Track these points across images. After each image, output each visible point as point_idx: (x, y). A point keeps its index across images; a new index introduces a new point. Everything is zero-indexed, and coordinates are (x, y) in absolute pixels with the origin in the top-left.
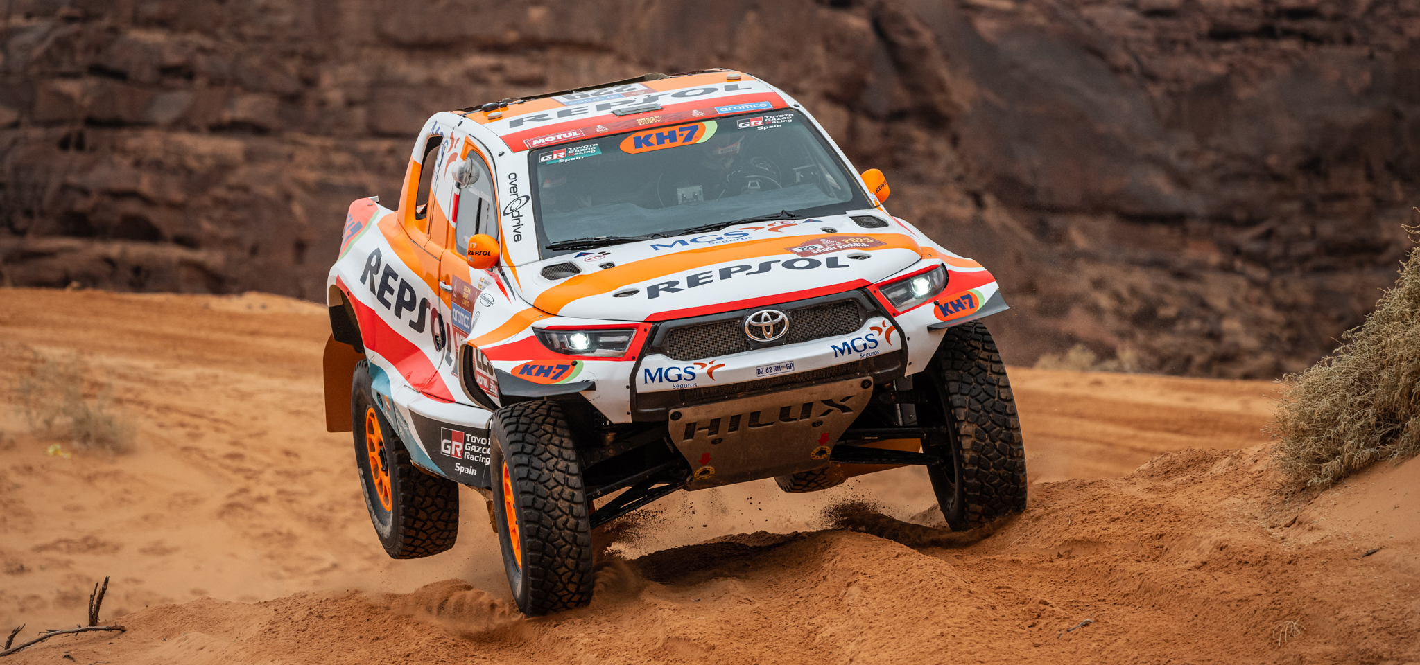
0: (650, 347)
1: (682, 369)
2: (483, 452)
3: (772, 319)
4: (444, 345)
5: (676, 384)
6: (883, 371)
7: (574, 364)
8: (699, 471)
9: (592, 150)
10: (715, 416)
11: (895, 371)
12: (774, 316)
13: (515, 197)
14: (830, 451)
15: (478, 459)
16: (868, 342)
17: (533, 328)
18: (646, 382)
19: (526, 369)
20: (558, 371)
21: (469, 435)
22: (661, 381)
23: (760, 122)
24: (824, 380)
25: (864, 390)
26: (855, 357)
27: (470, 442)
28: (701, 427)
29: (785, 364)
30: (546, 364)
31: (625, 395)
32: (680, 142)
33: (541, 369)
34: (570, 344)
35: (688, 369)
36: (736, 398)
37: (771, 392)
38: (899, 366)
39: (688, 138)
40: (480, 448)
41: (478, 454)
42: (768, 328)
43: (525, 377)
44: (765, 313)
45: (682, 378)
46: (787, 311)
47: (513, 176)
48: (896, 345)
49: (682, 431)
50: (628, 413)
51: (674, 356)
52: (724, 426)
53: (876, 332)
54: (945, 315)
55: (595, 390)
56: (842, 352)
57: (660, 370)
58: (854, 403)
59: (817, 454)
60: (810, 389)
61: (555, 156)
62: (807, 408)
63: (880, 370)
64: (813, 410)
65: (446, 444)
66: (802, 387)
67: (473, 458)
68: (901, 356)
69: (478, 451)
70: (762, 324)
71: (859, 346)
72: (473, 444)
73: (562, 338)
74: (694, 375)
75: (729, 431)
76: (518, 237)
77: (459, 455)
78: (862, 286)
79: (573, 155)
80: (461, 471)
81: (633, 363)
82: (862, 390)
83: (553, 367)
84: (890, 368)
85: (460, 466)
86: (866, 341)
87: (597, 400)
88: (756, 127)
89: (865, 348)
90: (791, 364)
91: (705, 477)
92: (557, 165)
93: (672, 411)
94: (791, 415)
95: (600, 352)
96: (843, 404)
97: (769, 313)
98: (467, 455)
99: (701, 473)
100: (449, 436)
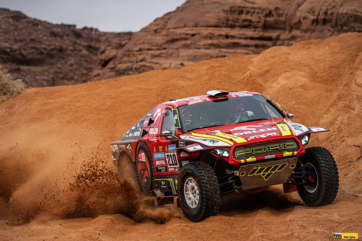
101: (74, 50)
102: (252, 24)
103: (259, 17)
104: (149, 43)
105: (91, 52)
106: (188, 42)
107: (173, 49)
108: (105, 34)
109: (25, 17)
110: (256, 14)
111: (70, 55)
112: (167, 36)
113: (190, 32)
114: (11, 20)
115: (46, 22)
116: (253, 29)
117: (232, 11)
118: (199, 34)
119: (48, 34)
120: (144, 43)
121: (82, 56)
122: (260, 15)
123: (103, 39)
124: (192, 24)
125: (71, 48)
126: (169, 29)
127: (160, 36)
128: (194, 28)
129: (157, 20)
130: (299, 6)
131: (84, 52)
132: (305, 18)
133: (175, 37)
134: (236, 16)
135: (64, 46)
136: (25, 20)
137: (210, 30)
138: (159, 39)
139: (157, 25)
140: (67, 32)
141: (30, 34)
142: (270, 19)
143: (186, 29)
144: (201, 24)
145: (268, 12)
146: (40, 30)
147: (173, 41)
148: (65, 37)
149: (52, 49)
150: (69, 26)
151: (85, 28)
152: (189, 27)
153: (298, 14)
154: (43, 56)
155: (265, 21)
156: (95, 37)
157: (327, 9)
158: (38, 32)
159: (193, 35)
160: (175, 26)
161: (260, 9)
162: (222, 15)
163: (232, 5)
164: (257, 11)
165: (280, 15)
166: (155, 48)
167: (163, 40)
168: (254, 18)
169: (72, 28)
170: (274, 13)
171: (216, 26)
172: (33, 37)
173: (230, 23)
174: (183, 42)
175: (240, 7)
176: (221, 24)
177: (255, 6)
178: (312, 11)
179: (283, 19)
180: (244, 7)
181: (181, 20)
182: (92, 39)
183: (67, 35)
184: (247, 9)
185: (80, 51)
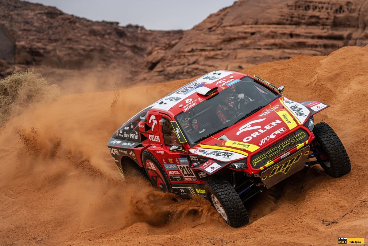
101: (117, 51)
102: (320, 21)
103: (328, 13)
104: (202, 43)
105: (136, 53)
106: (247, 42)
107: (230, 49)
108: (152, 32)
109: (61, 13)
110: (324, 10)
111: (112, 57)
112: (222, 34)
113: (249, 30)
114: (45, 17)
116: (321, 27)
117: (297, 6)
118: (259, 32)
119: (87, 33)
120: (196, 43)
121: (126, 58)
122: (329, 11)
123: (149, 38)
124: (251, 21)
125: (113, 49)
126: (225, 26)
127: (214, 34)
128: (254, 26)
129: (211, 16)
131: (129, 53)
133: (232, 36)
134: (301, 12)
135: (105, 46)
136: (60, 17)
137: (272, 28)
138: (214, 38)
140: (109, 31)
141: (66, 33)
142: (340, 15)
143: (245, 26)
144: (262, 21)
145: (338, 7)
146: (78, 28)
147: (230, 40)
148: (107, 36)
149: (92, 50)
150: (112, 23)
151: (130, 26)
152: (248, 24)
154: (82, 58)
155: (335, 18)
156: (140, 36)
158: (76, 31)
159: (253, 34)
160: (232, 23)
161: (329, 3)
162: (286, 11)
164: (325, 6)
165: (351, 11)
166: (209, 48)
167: (218, 39)
168: (323, 14)
169: (115, 26)
170: (345, 8)
171: (278, 24)
172: (70, 36)
173: (295, 19)
174: (241, 42)
175: (306, 1)
176: (285, 21)
179: (355, 15)
180: (311, 2)
181: (239, 16)
182: (137, 39)
183: (109, 34)
184: (315, 4)
185: (124, 52)
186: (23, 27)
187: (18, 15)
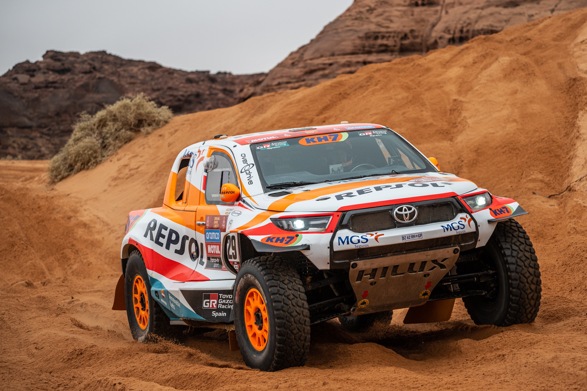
0: (341, 226)
1: (360, 237)
2: (230, 303)
3: (409, 210)
4: (198, 256)
5: (357, 245)
6: (465, 244)
7: (297, 236)
8: (361, 302)
9: (284, 144)
10: (375, 266)
11: (472, 244)
12: (410, 209)
13: (246, 164)
14: (430, 293)
15: (226, 307)
16: (460, 225)
17: (270, 219)
18: (339, 245)
19: (269, 239)
20: (288, 240)
21: (221, 295)
22: (348, 243)
23: (370, 133)
24: (434, 248)
25: (454, 254)
26: (453, 233)
27: (222, 298)
28: (366, 273)
29: (417, 235)
30: (281, 236)
31: (327, 252)
32: (330, 141)
33: (278, 239)
34: (293, 226)
35: (363, 237)
36: (387, 256)
37: (406, 254)
38: (473, 241)
39: (335, 139)
40: (228, 301)
41: (227, 304)
42: (406, 215)
43: (269, 243)
44: (404, 207)
45: (361, 242)
46: (416, 206)
47: (243, 155)
48: (473, 229)
49: (356, 276)
50: (328, 263)
51: (354, 230)
52: (379, 273)
53: (463, 221)
54: (496, 215)
55: (309, 249)
56: (447, 229)
57: (347, 237)
58: (448, 263)
59: (423, 295)
60: (426, 252)
61: (265, 147)
62: (424, 264)
63: (464, 243)
64: (426, 266)
65: (206, 302)
66: (422, 251)
67: (224, 307)
68: (475, 235)
69: (227, 302)
70: (403, 213)
71: (456, 227)
72: (223, 299)
73: (288, 222)
74: (367, 240)
75: (381, 277)
76: (251, 183)
77: (215, 306)
78: (454, 196)
79: (274, 146)
80: (216, 315)
81: (332, 234)
82: (453, 255)
83: (284, 238)
84: (469, 242)
85: (215, 313)
86: (459, 225)
87: (311, 256)
88: (369, 135)
89: (459, 228)
90: (420, 235)
91: (363, 306)
92: (266, 150)
93: (352, 263)
94: (414, 269)
95: (311, 229)
96: (442, 263)
97: (407, 207)
98: (220, 306)
99: (362, 304)
100: (208, 297)
101: (211, 94)
102: (389, 49)
103: (395, 41)
104: (287, 77)
105: (227, 95)
106: (327, 72)
107: (312, 80)
108: (238, 77)
109: (160, 67)
110: (391, 39)
111: (206, 100)
112: (304, 67)
113: (328, 62)
114: (147, 71)
115: (180, 71)
116: (390, 54)
117: (367, 36)
118: (336, 62)
119: (184, 81)
120: (282, 77)
121: (219, 99)
122: (396, 39)
123: (237, 81)
124: (328, 54)
125: (208, 92)
126: (306, 60)
127: (297, 68)
128: (331, 58)
129: (292, 54)
130: (434, 26)
131: (221, 95)
132: (441, 38)
133: (313, 68)
134: (371, 42)
135: (201, 91)
136: (160, 70)
137: (347, 58)
138: (297, 71)
139: (293, 59)
140: (202, 78)
141: (166, 83)
142: (406, 42)
143: (323, 59)
144: (337, 53)
145: (403, 35)
146: (176, 78)
147: (311, 72)
148: (201, 83)
149: (189, 96)
150: (204, 72)
151: (219, 73)
152: (326, 57)
153: (434, 34)
154: (181, 103)
155: (402, 44)
156: (229, 80)
157: (462, 27)
158: (175, 80)
159: (331, 64)
160: (312, 57)
161: (395, 32)
162: (358, 42)
163: (366, 31)
164: (392, 35)
165: (415, 37)
166: (294, 80)
167: (301, 71)
168: (390, 42)
169: (206, 74)
170: (409, 35)
171: (353, 53)
172: (170, 84)
173: (367, 49)
174: (321, 73)
175: (375, 33)
176: (357, 51)
177: (389, 30)
178: (447, 30)
179: (418, 40)
180: (379, 32)
181: (317, 51)
182: (226, 83)
183: (203, 81)
184: (383, 34)
185: (216, 94)
186: (129, 80)
187: (124, 71)
